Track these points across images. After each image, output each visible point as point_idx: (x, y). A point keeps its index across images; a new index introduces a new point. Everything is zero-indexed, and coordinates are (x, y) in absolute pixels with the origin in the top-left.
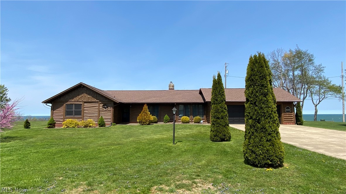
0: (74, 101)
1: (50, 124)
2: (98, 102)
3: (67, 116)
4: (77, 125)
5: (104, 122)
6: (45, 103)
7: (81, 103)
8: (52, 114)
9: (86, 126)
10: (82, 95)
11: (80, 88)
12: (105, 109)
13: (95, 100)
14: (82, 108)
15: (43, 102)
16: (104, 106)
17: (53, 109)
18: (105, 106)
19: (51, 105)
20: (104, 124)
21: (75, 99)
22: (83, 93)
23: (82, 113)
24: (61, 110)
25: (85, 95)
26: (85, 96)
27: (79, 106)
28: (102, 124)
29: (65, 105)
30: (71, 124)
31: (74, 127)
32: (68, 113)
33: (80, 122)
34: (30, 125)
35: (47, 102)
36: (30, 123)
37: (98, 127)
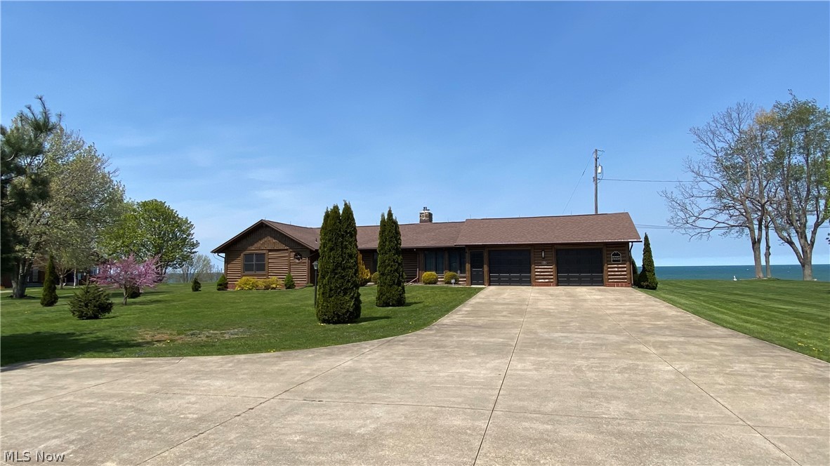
0: (254, 249)
1: (220, 285)
2: (287, 250)
3: (247, 273)
4: (255, 286)
5: (292, 281)
6: (215, 253)
7: (264, 252)
8: (226, 269)
9: (267, 288)
10: (266, 239)
11: (261, 229)
12: (297, 261)
13: (283, 247)
14: (266, 259)
15: (212, 252)
16: (295, 255)
17: (227, 261)
18: (298, 255)
19: (223, 255)
20: (293, 285)
21: (256, 245)
22: (266, 236)
23: (266, 268)
24: (238, 263)
25: (270, 238)
26: (268, 242)
27: (261, 257)
28: (290, 285)
29: (242, 255)
30: (245, 284)
31: (250, 289)
32: (248, 268)
33: (261, 282)
34: (200, 287)
35: (218, 251)
36: (200, 284)
37: (285, 289)
